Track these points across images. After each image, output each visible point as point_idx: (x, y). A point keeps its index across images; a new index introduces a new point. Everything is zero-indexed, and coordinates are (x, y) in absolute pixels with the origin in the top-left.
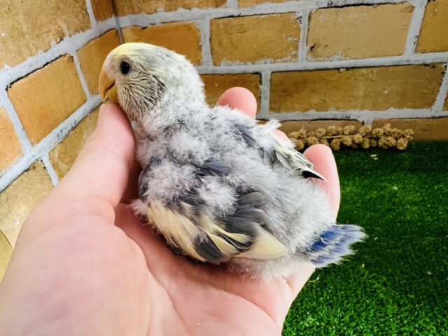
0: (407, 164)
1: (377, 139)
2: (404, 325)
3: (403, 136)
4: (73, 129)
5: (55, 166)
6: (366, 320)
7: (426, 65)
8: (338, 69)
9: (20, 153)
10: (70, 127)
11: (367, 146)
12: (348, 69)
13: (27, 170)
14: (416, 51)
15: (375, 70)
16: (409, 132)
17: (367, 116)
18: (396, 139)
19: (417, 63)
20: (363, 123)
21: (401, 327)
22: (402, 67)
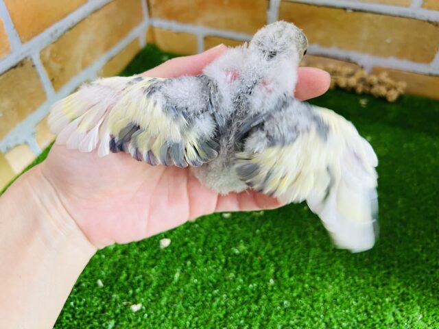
0: (391, 116)
1: (371, 86)
2: (319, 268)
3: (395, 88)
4: (70, 29)
5: (45, 64)
6: (289, 257)
7: (430, 22)
8: (345, 9)
9: (8, 50)
10: (66, 28)
11: (360, 90)
12: (355, 10)
13: (15, 67)
14: (423, 6)
15: (381, 17)
16: (402, 86)
17: (367, 60)
18: (388, 89)
19: (422, 18)
20: (362, 68)
21: (316, 268)
22: (407, 20)
